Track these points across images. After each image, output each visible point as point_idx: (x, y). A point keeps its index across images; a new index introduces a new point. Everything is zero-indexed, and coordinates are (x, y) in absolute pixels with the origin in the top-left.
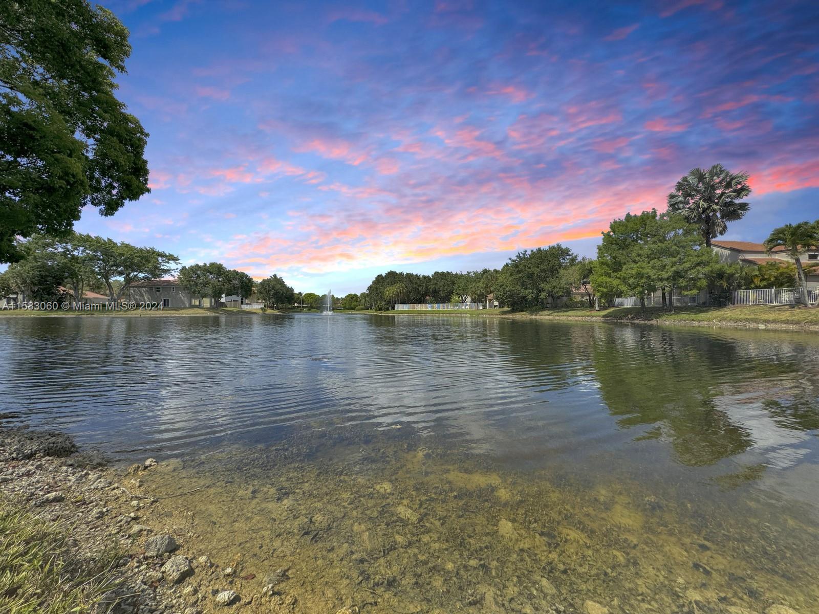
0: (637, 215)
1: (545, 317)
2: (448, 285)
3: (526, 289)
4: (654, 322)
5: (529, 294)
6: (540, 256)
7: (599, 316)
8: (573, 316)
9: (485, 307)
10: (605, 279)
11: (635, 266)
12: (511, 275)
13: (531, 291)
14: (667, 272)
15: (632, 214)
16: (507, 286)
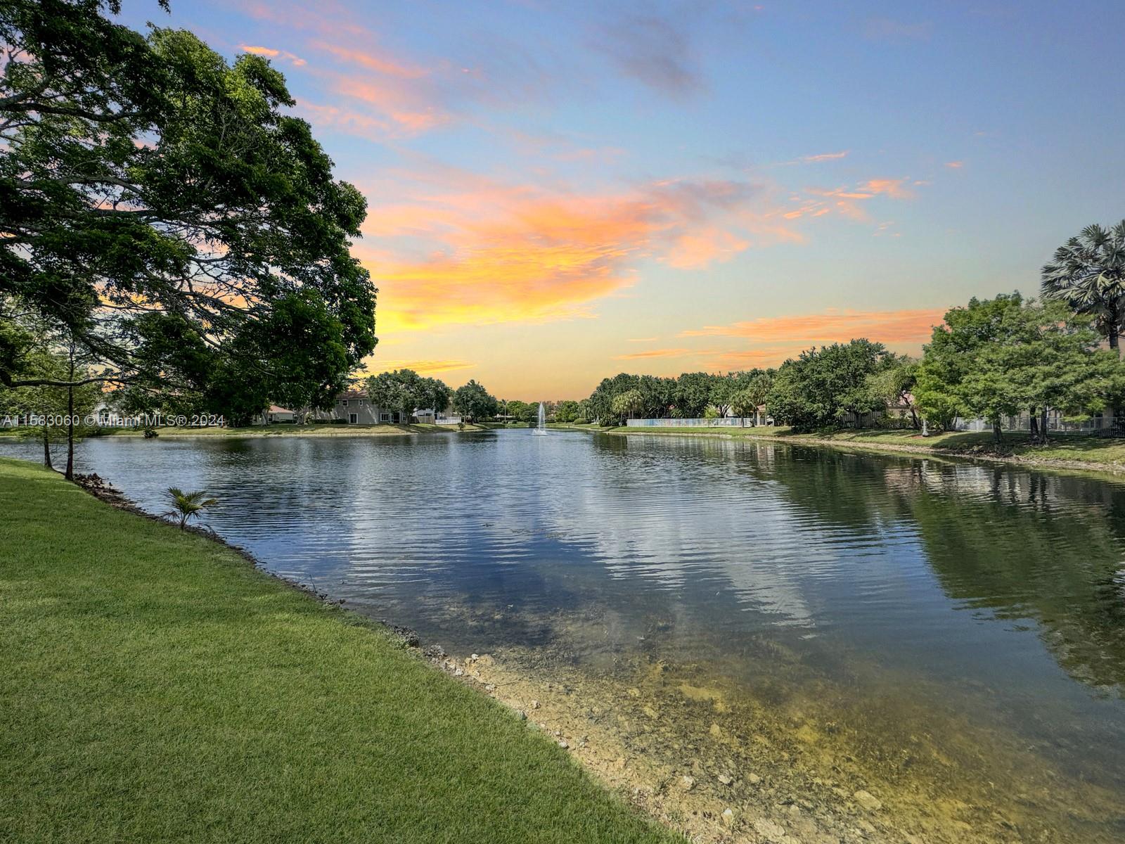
0: (988, 299)
1: (844, 442)
2: (701, 392)
3: (813, 402)
4: (1013, 461)
5: (818, 408)
6: (836, 356)
7: (927, 445)
8: (886, 443)
9: (754, 424)
10: (934, 395)
11: (983, 377)
12: (792, 382)
13: (821, 405)
14: (1035, 388)
15: (981, 299)
16: (786, 397)
